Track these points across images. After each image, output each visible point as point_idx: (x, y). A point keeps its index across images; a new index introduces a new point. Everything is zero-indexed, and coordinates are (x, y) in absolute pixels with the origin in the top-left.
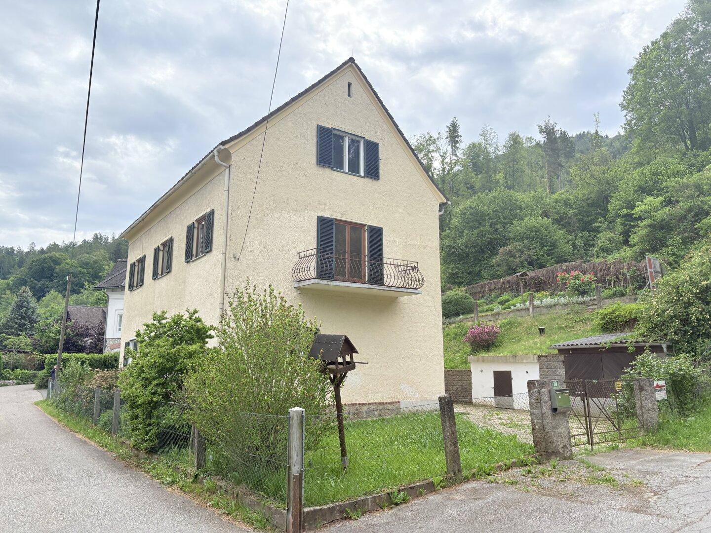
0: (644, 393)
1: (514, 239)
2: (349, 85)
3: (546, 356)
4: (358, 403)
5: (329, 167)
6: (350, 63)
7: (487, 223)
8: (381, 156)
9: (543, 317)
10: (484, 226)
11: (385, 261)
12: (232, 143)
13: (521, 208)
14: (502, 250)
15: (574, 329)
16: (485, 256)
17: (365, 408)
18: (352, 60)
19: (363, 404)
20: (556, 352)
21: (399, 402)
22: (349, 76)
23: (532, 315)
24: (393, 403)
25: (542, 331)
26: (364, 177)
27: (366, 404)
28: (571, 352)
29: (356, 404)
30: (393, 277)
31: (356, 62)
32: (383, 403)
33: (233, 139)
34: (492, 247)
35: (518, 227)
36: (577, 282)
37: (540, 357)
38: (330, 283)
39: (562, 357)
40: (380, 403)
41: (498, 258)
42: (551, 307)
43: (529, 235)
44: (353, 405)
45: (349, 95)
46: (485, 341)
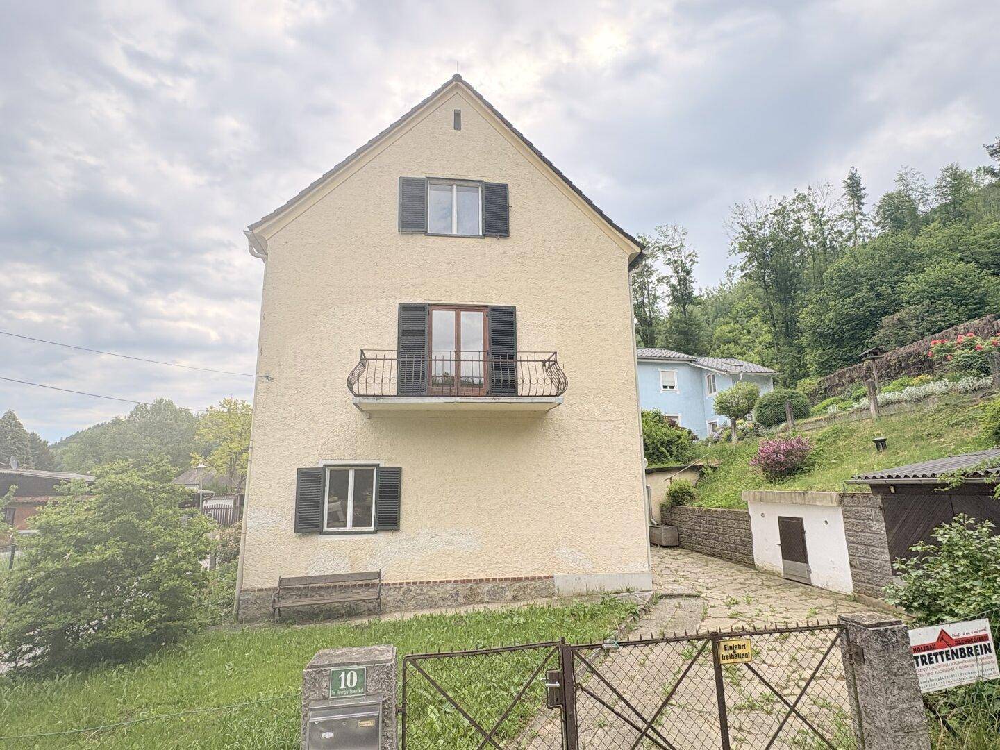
1: (908, 302)
2: (457, 115)
3: (853, 496)
4: (472, 578)
5: (419, 233)
6: (455, 83)
7: (865, 286)
8: (511, 203)
9: (893, 419)
10: (861, 291)
11: (520, 356)
12: (265, 225)
13: (921, 257)
14: (886, 320)
15: (942, 440)
16: (868, 333)
17: (488, 587)
18: (457, 78)
19: (481, 581)
20: (867, 489)
21: (552, 577)
22: (458, 102)
23: (875, 417)
24: (540, 578)
25: (881, 444)
26: (484, 236)
27: (488, 580)
28: (893, 491)
29: (470, 581)
30: (534, 381)
31: (463, 79)
32: (520, 579)
33: (265, 220)
34: (869, 322)
35: (914, 284)
37: (842, 496)
39: (878, 500)
40: (514, 579)
41: (881, 333)
42: (918, 400)
43: (932, 292)
44: (463, 581)
45: (458, 126)
46: (781, 464)
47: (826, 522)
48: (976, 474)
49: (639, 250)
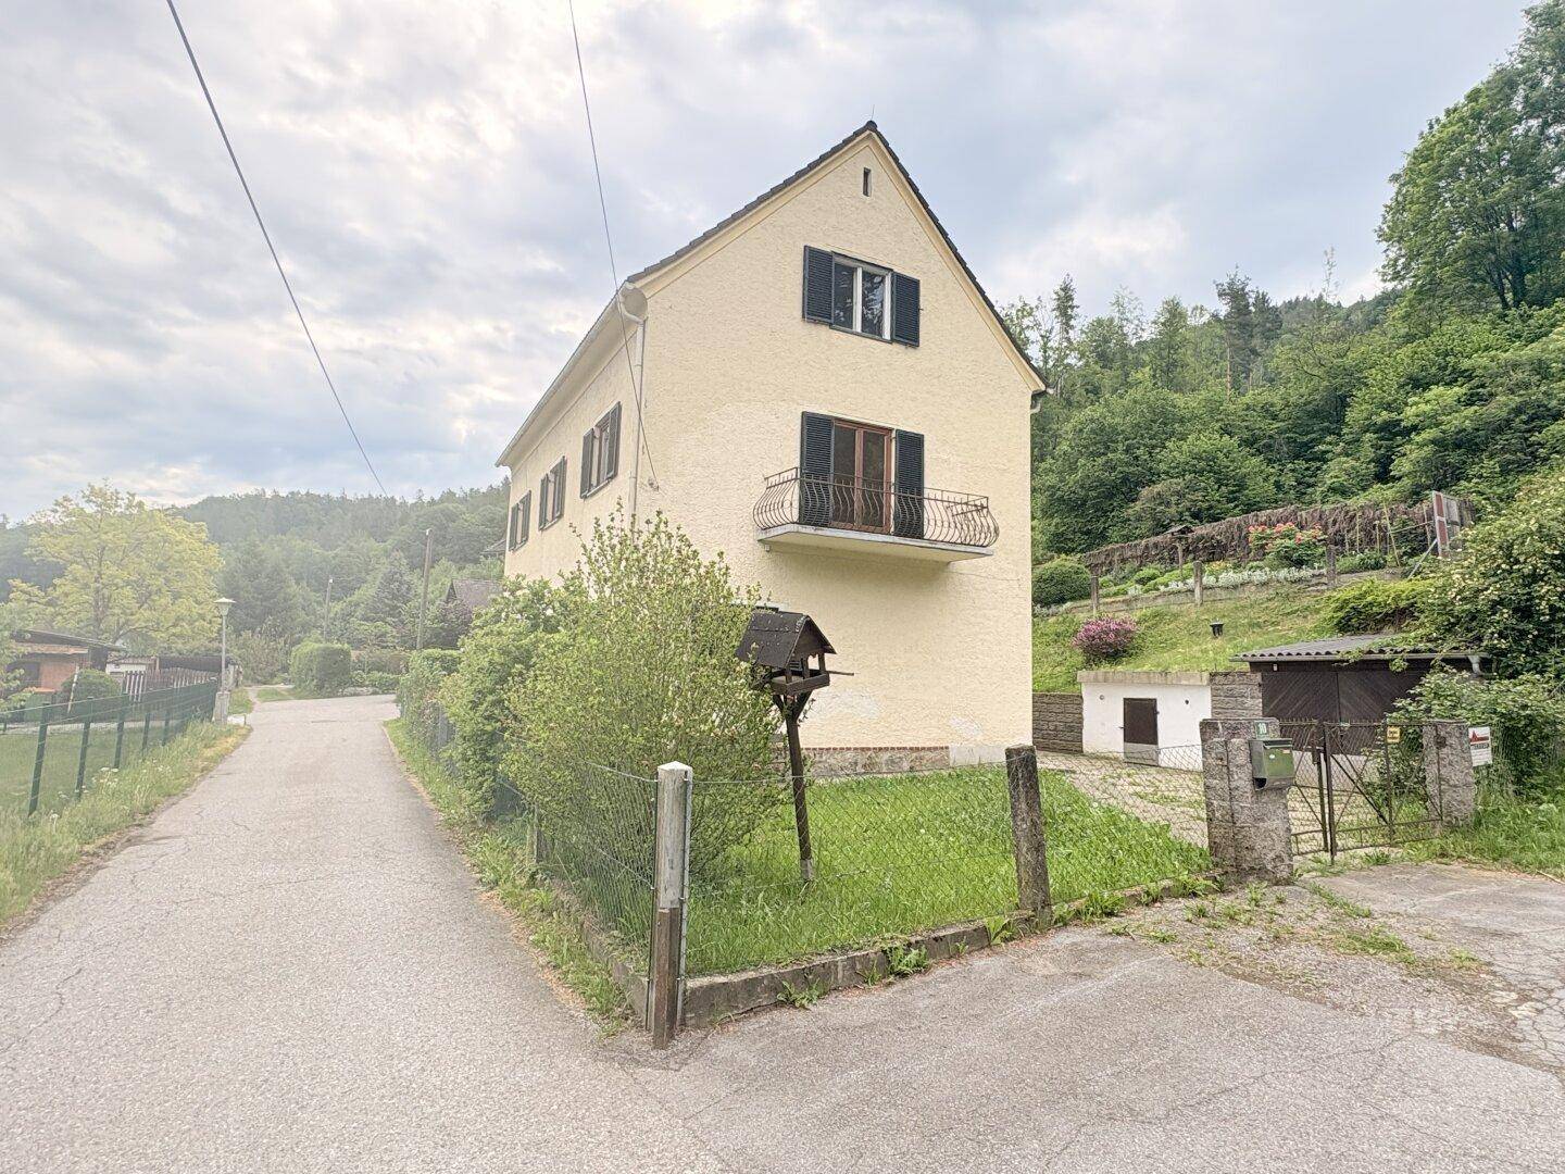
0: (1445, 750)
1: (1167, 473)
2: (867, 173)
3: (1226, 675)
4: (871, 746)
5: (824, 323)
6: (868, 132)
7: (1121, 447)
8: (922, 304)
9: (1220, 605)
10: (1114, 451)
11: (927, 493)
12: (649, 279)
13: (1182, 421)
14: (1145, 492)
15: (1280, 628)
16: (1115, 504)
17: (886, 756)
18: (871, 125)
19: (880, 749)
20: (1246, 667)
21: (947, 748)
22: (866, 157)
23: (1198, 601)
24: (935, 749)
25: (1217, 629)
26: (892, 341)
27: (886, 749)
28: (1275, 668)
29: (869, 749)
30: (939, 524)
31: (879, 129)
32: (917, 749)
33: (648, 271)
34: (1126, 489)
35: (1176, 452)
36: (1288, 542)
37: (1213, 676)
38: (819, 532)
39: (1258, 677)
40: (911, 749)
41: (1138, 506)
42: (1235, 587)
43: (1194, 465)
44: (862, 749)
45: (866, 193)
46: (1110, 645)
47: (1187, 702)
48: (1370, 652)
49: (1043, 388)
